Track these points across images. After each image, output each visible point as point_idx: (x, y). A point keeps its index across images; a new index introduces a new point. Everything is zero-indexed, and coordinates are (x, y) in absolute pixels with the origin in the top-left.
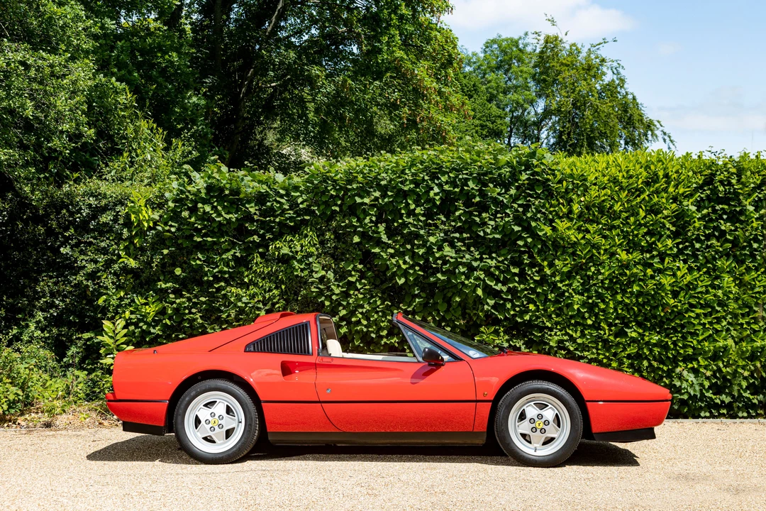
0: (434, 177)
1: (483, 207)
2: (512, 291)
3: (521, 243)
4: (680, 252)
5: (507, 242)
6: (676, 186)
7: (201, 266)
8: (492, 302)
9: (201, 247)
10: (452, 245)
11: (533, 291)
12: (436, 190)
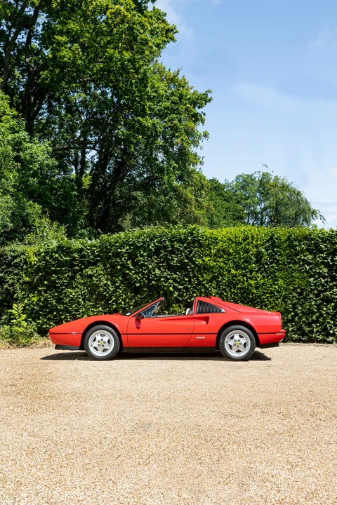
0: (152, 240)
1: (172, 252)
2: (186, 288)
3: (188, 267)
4: (259, 269)
5: (182, 267)
6: (257, 241)
7: (55, 280)
8: (177, 293)
9: (55, 272)
10: (159, 269)
11: (195, 288)
12: (153, 245)
